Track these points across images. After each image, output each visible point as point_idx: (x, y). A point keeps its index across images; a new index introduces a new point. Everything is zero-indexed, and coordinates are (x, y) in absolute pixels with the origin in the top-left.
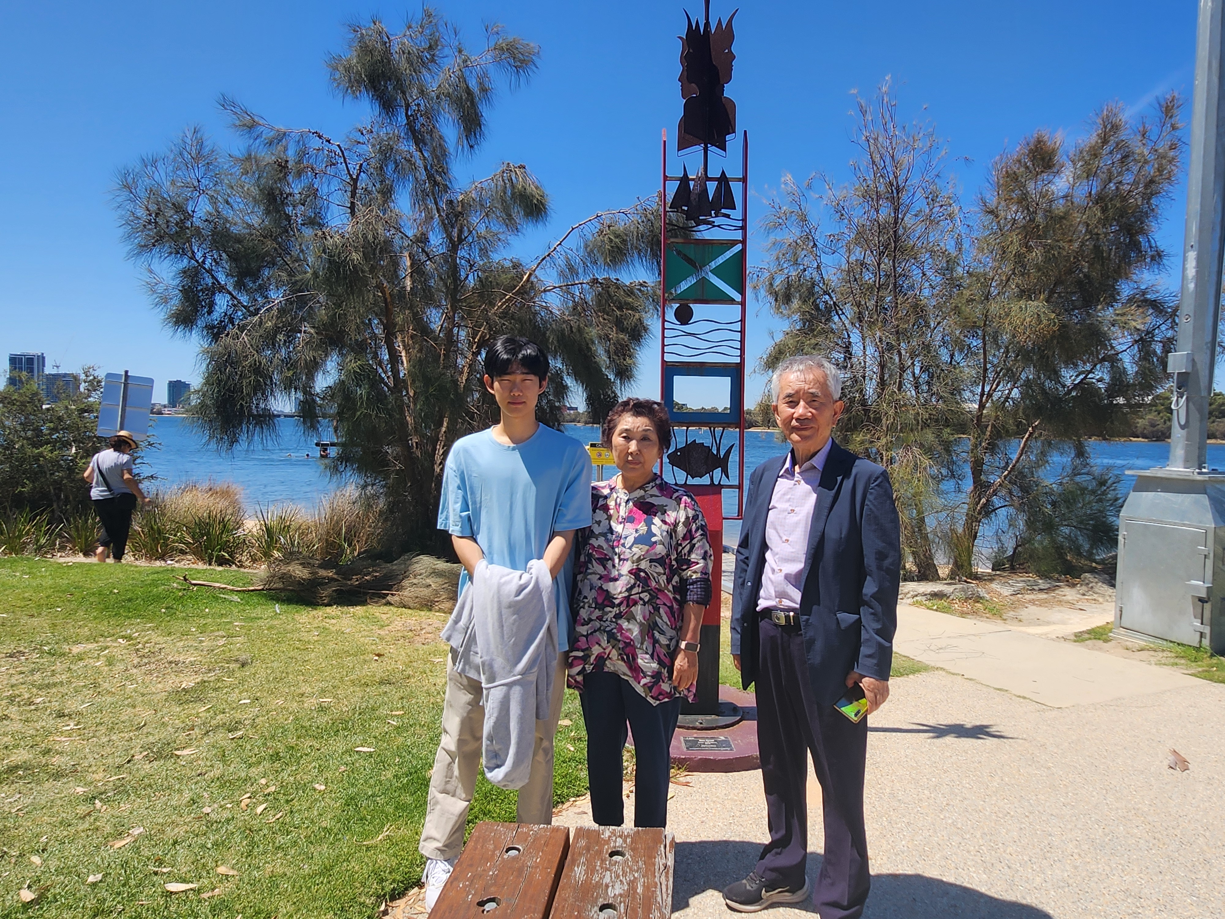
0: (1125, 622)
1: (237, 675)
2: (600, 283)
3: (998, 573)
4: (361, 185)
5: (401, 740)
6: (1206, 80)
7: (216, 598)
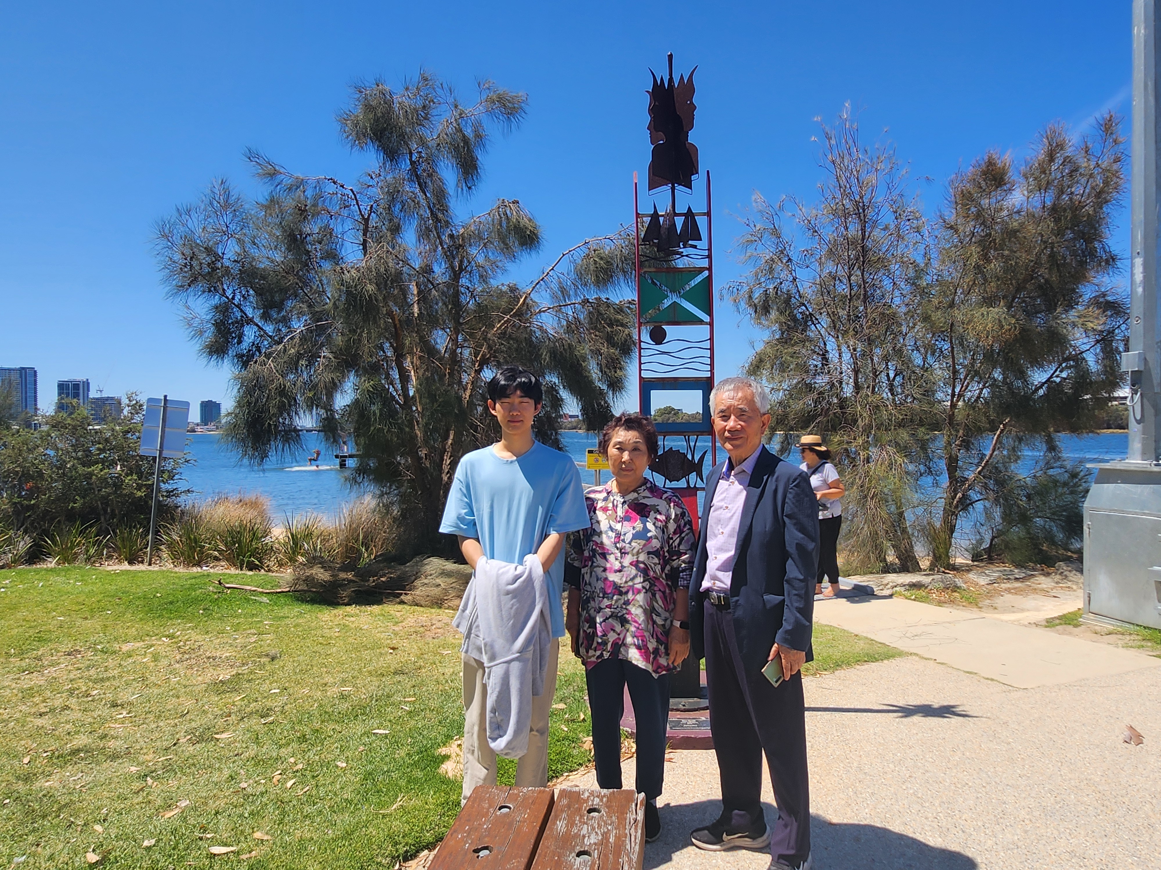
0: (1094, 607)
1: (268, 668)
2: (590, 303)
3: (976, 563)
4: (372, 223)
5: (413, 722)
6: (1143, 100)
7: (248, 600)
